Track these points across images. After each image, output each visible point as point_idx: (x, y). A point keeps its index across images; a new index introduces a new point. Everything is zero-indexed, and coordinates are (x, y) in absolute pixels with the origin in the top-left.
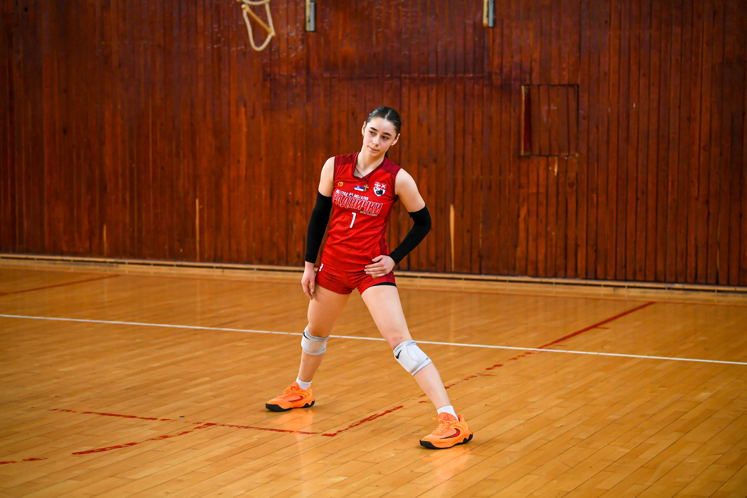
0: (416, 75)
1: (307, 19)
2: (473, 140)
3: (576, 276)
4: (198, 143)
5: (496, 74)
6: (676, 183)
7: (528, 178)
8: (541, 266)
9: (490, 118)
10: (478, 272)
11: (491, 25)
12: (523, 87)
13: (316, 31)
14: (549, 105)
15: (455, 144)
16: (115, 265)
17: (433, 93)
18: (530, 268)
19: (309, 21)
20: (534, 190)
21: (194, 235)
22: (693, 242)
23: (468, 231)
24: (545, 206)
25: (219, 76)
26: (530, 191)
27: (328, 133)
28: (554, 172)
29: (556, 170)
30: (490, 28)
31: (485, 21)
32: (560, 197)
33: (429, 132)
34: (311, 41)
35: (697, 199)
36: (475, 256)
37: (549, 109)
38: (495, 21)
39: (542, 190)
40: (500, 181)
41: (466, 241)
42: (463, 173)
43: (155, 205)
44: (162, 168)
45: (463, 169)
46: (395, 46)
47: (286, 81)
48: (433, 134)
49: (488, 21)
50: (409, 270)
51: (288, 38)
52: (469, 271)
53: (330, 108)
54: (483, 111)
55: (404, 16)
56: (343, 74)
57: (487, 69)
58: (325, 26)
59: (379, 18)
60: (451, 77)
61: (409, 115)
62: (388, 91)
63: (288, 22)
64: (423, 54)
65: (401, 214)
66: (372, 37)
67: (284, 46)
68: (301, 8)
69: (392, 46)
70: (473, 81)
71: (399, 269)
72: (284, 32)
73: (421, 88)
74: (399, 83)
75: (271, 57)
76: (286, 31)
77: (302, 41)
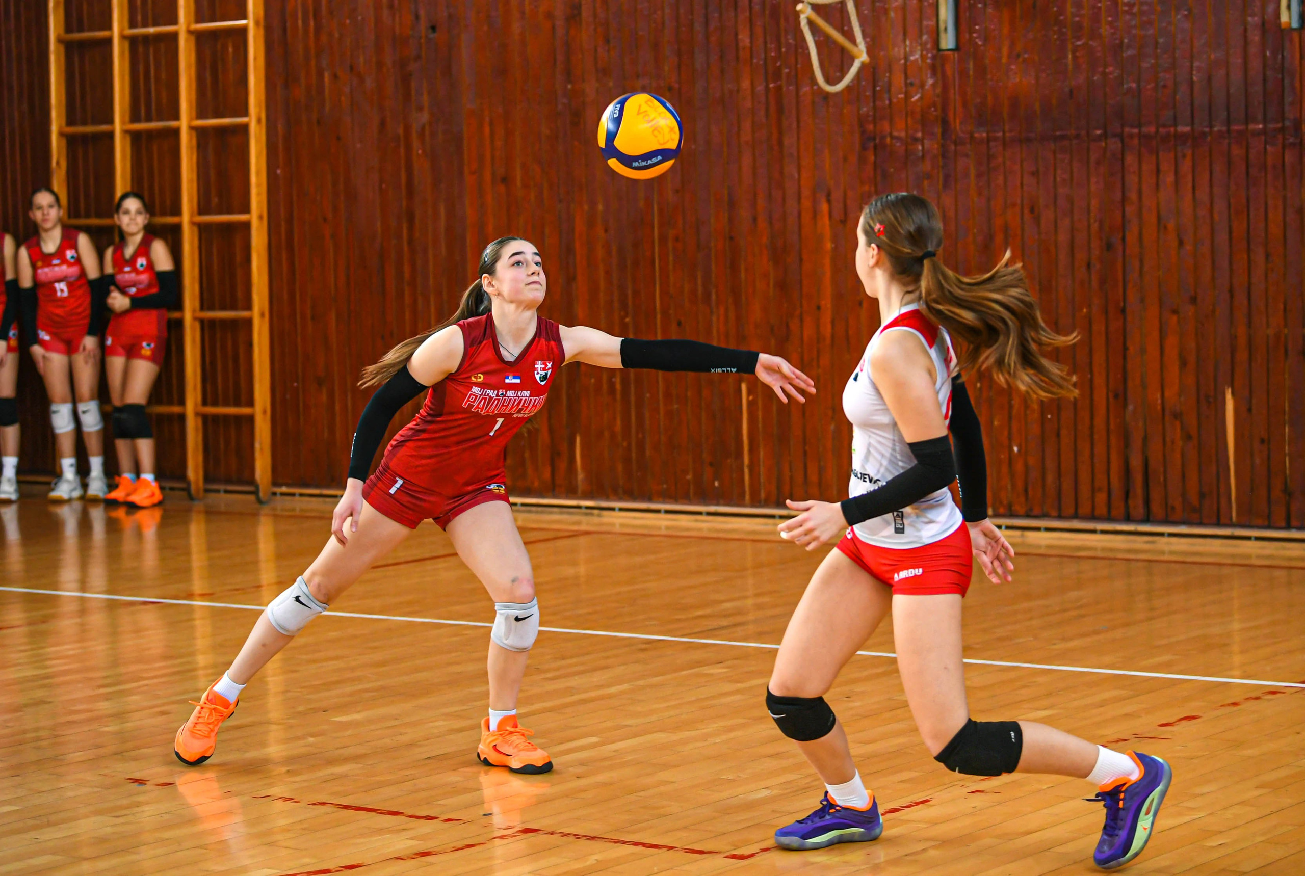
0: (1152, 130)
1: (942, 26)
2: (1267, 256)
4: (743, 275)
10: (1283, 524)
11: (1295, 24)
13: (958, 48)
15: (1231, 264)
16: (596, 512)
17: (1186, 165)
19: (946, 29)
21: (739, 454)
23: (1262, 441)
25: (780, 143)
30: (1295, 29)
31: (1284, 18)
33: (1181, 243)
34: (948, 69)
36: (1277, 492)
38: (1302, 17)
41: (1257, 461)
42: (1250, 324)
43: (668, 395)
44: (679, 324)
45: (1250, 315)
46: (1111, 73)
47: (903, 148)
48: (1188, 247)
49: (1290, 17)
50: (1147, 520)
51: (905, 64)
52: (1266, 523)
53: (989, 200)
54: (1284, 198)
55: (1126, 12)
56: (1011, 131)
57: (1290, 113)
58: (976, 38)
59: (1077, 19)
60: (1220, 131)
61: (1140, 209)
62: (1098, 163)
63: (905, 34)
64: (1165, 86)
65: (1130, 407)
66: (1066, 57)
67: (898, 80)
68: (930, 5)
69: (1104, 74)
70: (1263, 138)
71: (1128, 519)
72: (898, 52)
73: (1161, 154)
74: (1120, 145)
75: (874, 102)
76: (902, 51)
77: (933, 68)
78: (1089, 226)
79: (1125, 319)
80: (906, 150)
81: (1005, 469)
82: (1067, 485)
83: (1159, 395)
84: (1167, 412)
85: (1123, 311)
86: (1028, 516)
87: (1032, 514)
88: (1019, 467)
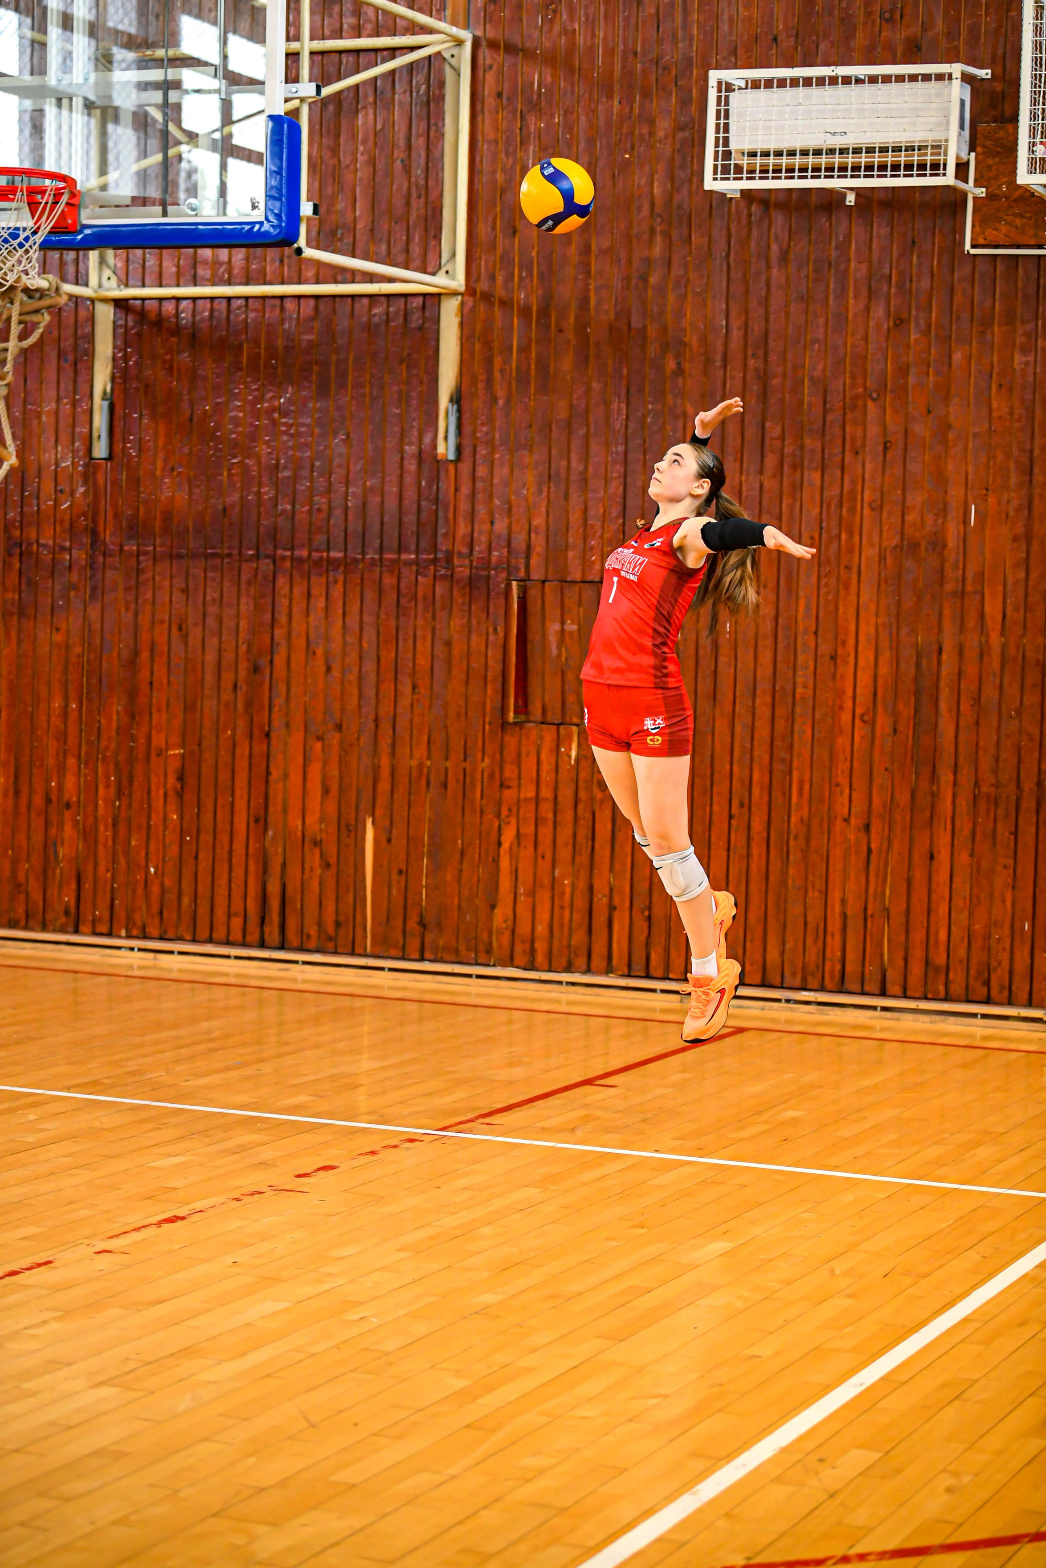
0: (305, 553)
1: (95, 434)
2: (414, 687)
3: (609, 970)
5: (460, 554)
6: (806, 787)
7: (519, 767)
8: (541, 947)
9: (448, 644)
10: (417, 956)
11: (451, 456)
12: (514, 583)
13: (110, 458)
14: (563, 623)
15: (377, 693)
17: (337, 591)
18: (518, 948)
19: (99, 437)
20: (531, 794)
22: (837, 908)
23: (400, 872)
24: (550, 824)
26: (522, 796)
27: (132, 663)
28: (570, 757)
29: (574, 753)
30: (451, 461)
31: (441, 449)
32: (581, 807)
33: (329, 669)
34: (100, 478)
35: (846, 820)
36: (412, 924)
37: (563, 630)
38: (459, 449)
39: (546, 793)
40: (465, 770)
41: (394, 892)
42: (393, 754)
45: (393, 745)
46: (265, 493)
47: (51, 556)
48: (336, 673)
49: (447, 449)
50: (282, 947)
51: (56, 470)
52: (400, 954)
53: (136, 615)
54: (434, 630)
55: (285, 433)
56: (162, 545)
57: (443, 546)
58: (130, 448)
59: (234, 436)
60: (372, 559)
61: (290, 633)
62: (249, 583)
63: (57, 440)
64: (319, 510)
65: (271, 833)
66: (221, 475)
67: (48, 487)
68: (84, 411)
69: (258, 493)
70: (414, 568)
71: (262, 945)
72: (48, 457)
73: (313, 579)
74: (272, 567)
75: (22, 507)
76: (53, 457)
77: (85, 477)
78: (237, 647)
79: (269, 744)
80: (54, 558)
81: (140, 891)
82: (203, 909)
83: (299, 823)
84: (306, 840)
85: (268, 735)
86: (162, 938)
87: (168, 936)
88: (155, 889)
